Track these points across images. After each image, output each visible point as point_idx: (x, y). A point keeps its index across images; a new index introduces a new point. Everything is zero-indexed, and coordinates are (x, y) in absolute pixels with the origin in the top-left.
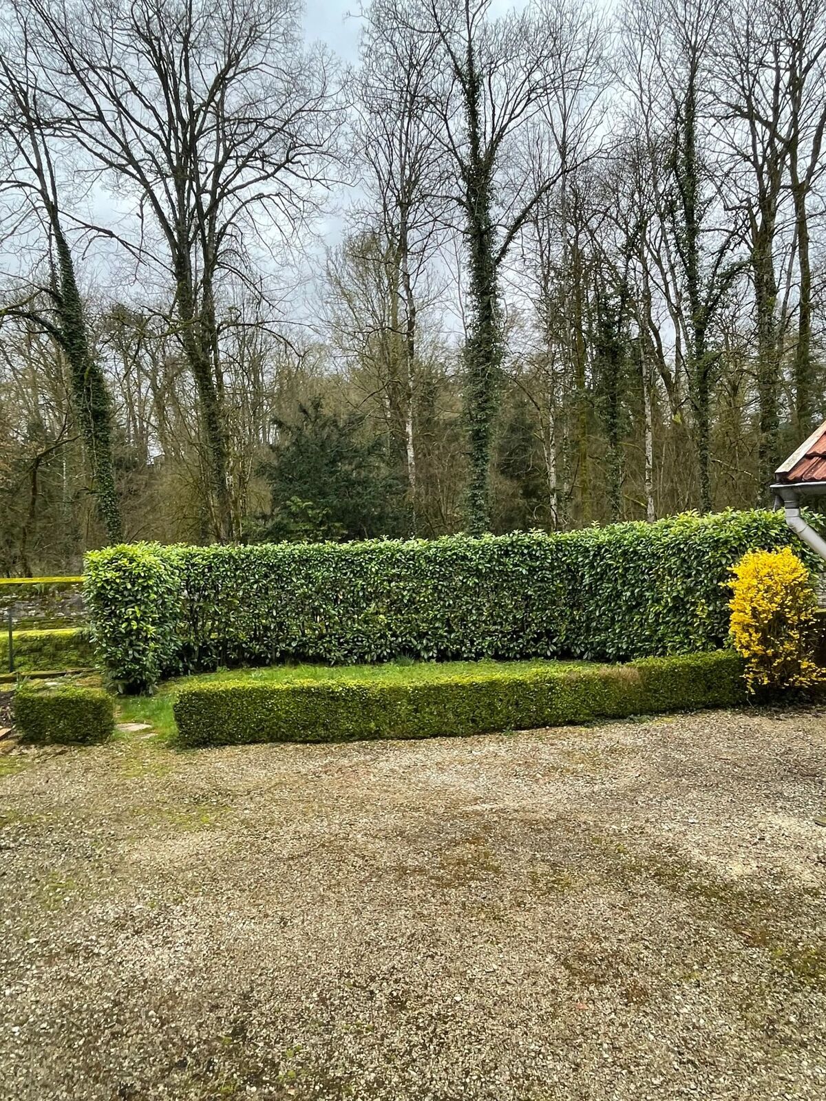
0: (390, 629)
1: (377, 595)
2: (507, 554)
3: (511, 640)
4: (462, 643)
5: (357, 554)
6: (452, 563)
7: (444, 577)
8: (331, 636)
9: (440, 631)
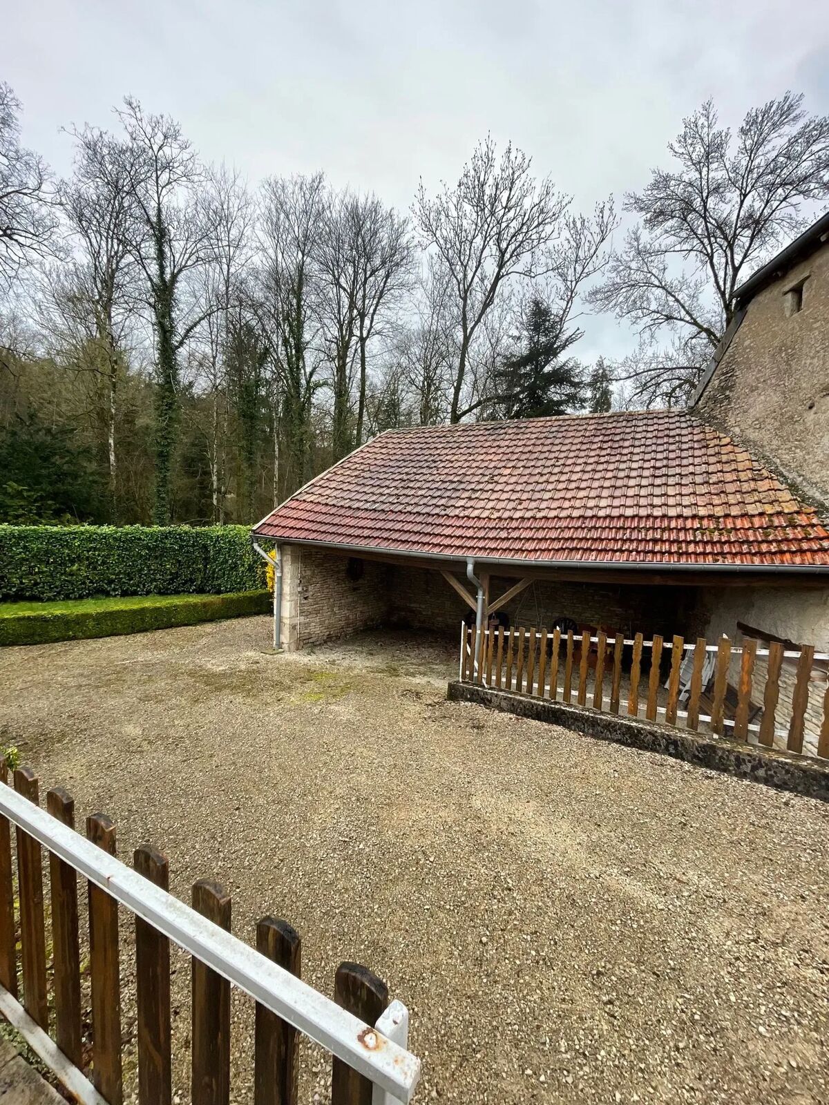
0: (88, 579)
1: (79, 559)
2: (166, 538)
3: (169, 584)
4: (139, 586)
5: (64, 535)
6: (131, 541)
7: (126, 549)
8: (44, 583)
9: (124, 580)
